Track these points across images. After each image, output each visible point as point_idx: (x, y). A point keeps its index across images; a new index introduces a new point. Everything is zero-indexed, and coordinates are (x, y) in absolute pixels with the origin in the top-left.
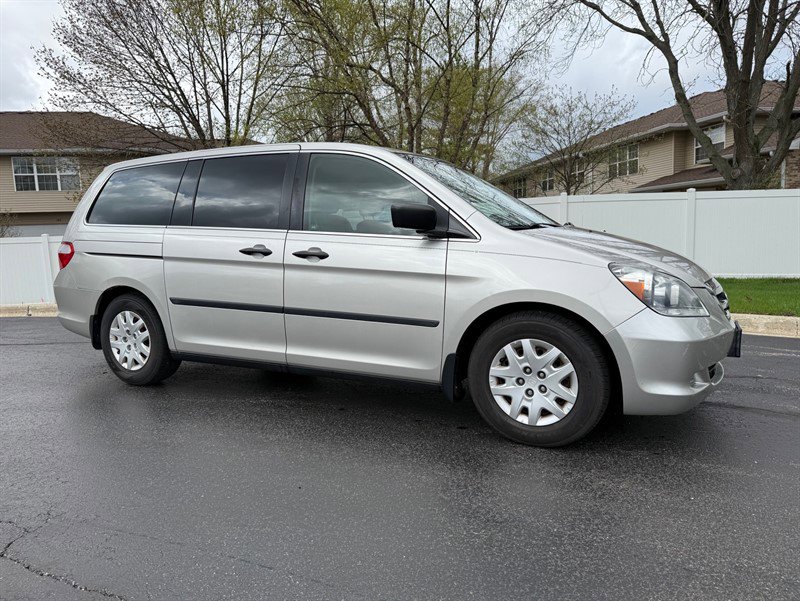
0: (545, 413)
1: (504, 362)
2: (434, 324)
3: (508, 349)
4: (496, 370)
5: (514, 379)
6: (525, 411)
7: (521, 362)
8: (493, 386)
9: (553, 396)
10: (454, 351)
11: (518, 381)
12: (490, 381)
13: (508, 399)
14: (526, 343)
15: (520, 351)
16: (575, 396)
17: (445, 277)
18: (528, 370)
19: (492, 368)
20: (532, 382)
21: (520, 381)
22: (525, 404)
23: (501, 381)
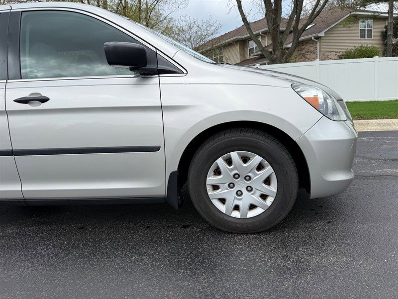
0: (252, 207)
1: (218, 172)
2: (157, 149)
3: (220, 162)
4: (211, 179)
5: (227, 184)
6: (237, 208)
7: (231, 170)
8: (210, 192)
9: (259, 193)
10: (176, 169)
11: (229, 185)
12: (208, 188)
13: (223, 201)
14: (234, 155)
15: (229, 162)
16: (276, 191)
17: (161, 108)
18: (237, 176)
19: (208, 178)
20: (241, 185)
21: (231, 185)
22: (237, 202)
23: (216, 187)
